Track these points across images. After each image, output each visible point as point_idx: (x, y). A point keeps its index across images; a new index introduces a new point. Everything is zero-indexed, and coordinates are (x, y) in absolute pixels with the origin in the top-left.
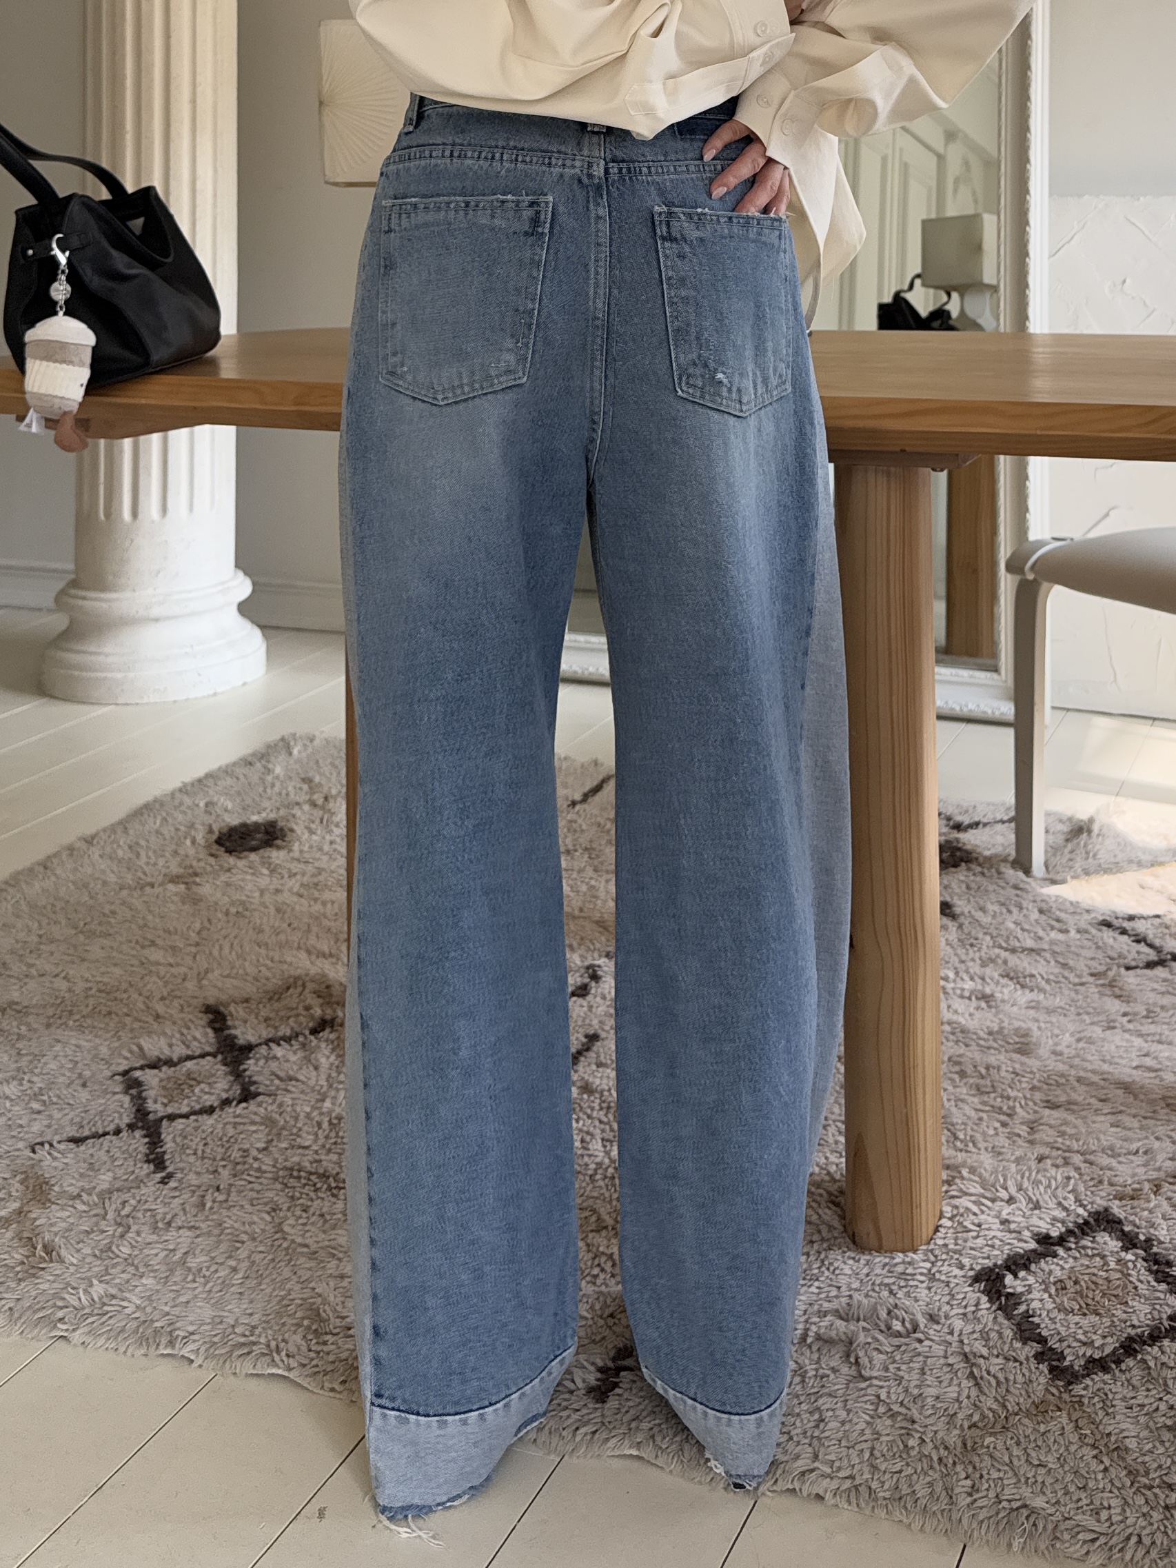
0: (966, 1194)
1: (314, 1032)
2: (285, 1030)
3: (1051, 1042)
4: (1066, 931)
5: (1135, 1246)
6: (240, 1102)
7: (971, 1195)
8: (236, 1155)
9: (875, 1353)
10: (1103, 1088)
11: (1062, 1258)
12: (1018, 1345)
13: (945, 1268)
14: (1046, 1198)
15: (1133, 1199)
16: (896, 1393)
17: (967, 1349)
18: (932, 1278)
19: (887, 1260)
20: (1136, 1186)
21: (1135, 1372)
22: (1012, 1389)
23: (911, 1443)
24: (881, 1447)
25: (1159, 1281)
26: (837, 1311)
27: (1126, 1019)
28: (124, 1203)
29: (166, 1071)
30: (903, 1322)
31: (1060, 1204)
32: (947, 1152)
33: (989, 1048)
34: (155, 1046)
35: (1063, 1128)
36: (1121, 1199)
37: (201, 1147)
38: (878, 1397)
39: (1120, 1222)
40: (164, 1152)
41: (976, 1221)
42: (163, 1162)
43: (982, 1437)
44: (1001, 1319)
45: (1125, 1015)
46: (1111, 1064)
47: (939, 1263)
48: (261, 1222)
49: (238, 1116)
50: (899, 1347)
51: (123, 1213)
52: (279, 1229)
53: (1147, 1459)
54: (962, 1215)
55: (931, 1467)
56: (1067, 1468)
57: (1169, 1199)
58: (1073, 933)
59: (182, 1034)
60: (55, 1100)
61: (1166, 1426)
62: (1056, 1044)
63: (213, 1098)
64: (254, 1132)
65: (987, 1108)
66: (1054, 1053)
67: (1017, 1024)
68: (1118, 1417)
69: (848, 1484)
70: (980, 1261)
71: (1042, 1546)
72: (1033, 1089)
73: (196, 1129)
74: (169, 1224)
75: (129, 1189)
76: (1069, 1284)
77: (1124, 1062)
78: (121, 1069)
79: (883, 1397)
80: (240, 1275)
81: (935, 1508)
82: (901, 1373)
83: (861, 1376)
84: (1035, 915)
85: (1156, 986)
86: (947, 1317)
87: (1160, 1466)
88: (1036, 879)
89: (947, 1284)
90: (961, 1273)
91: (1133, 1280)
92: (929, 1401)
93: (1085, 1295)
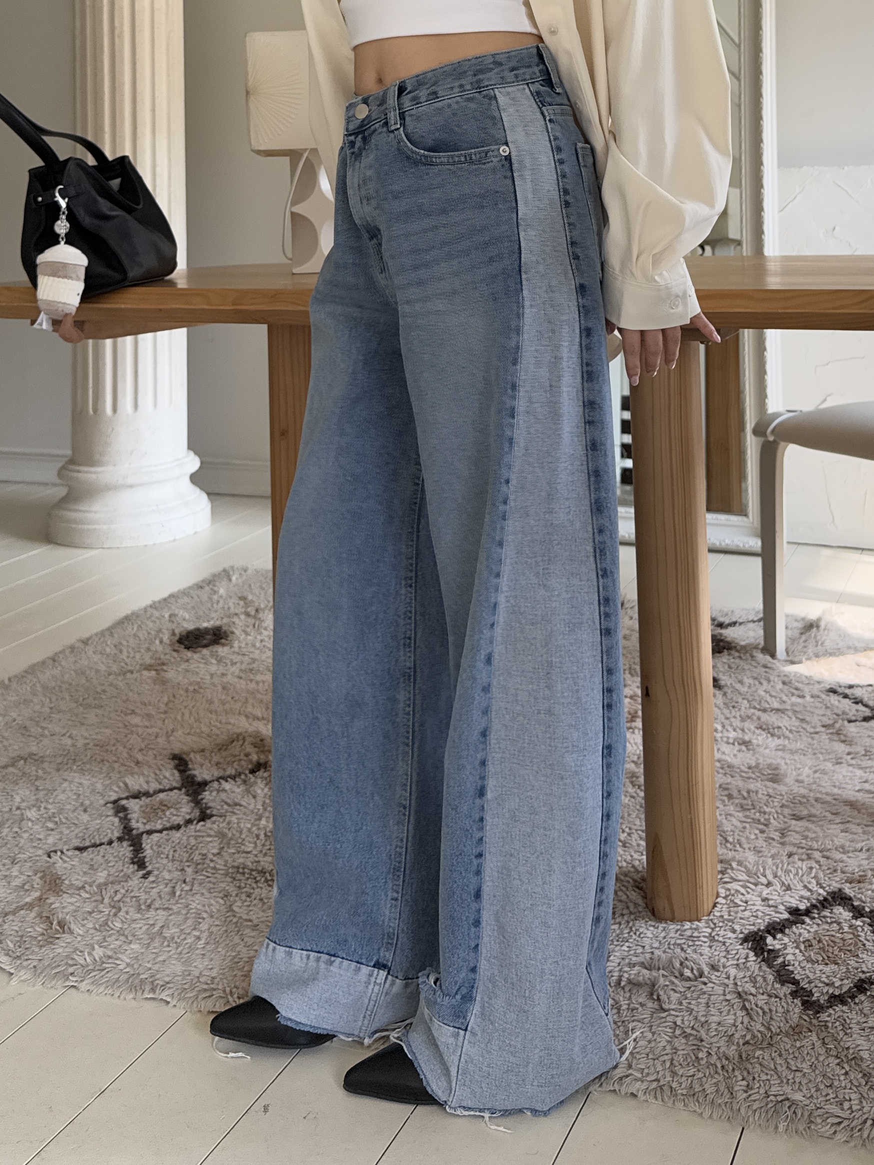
0: (735, 880)
1: (252, 772)
2: (231, 771)
3: (794, 773)
4: (803, 697)
5: (862, 916)
6: (199, 821)
7: (739, 881)
8: (197, 858)
9: (672, 992)
10: (834, 805)
11: (808, 925)
12: (778, 986)
13: (722, 933)
14: (795, 882)
15: (859, 882)
16: (688, 1020)
17: (740, 989)
18: (712, 939)
19: (679, 927)
20: (862, 873)
21: (866, 1004)
22: (774, 1017)
23: (700, 1055)
24: (679, 1059)
26: (643, 963)
27: (849, 757)
28: (116, 892)
29: (145, 800)
30: (692, 970)
31: (805, 887)
32: (721, 851)
33: (749, 778)
34: (136, 783)
35: (806, 833)
36: (850, 883)
37: (171, 853)
38: (675, 1023)
39: (850, 899)
40: (145, 857)
41: (744, 899)
42: (144, 863)
43: (754, 1051)
44: (765, 967)
45: (849, 754)
46: (840, 788)
47: (718, 929)
48: (217, 904)
49: (199, 831)
50: (690, 988)
51: (116, 899)
52: (230, 909)
54: (733, 895)
55: (716, 1072)
56: (817, 1072)
58: (808, 698)
59: (156, 774)
60: (64, 821)
62: (799, 775)
63: (180, 818)
64: (211, 842)
65: (749, 820)
66: (797, 781)
67: (769, 761)
68: (854, 1036)
69: (655, 1085)
70: (748, 927)
71: (801, 1128)
72: (782, 806)
73: (168, 840)
74: (149, 906)
75: (120, 882)
76: (814, 942)
77: (849, 787)
78: (113, 798)
79: (679, 1023)
80: (202, 942)
81: (720, 1101)
82: (692, 1007)
83: (662, 1008)
84: (780, 686)
85: (871, 734)
86: (724, 967)
88: (779, 661)
89: (724, 944)
90: (734, 936)
91: (862, 939)
92: (714, 1026)
93: (827, 950)
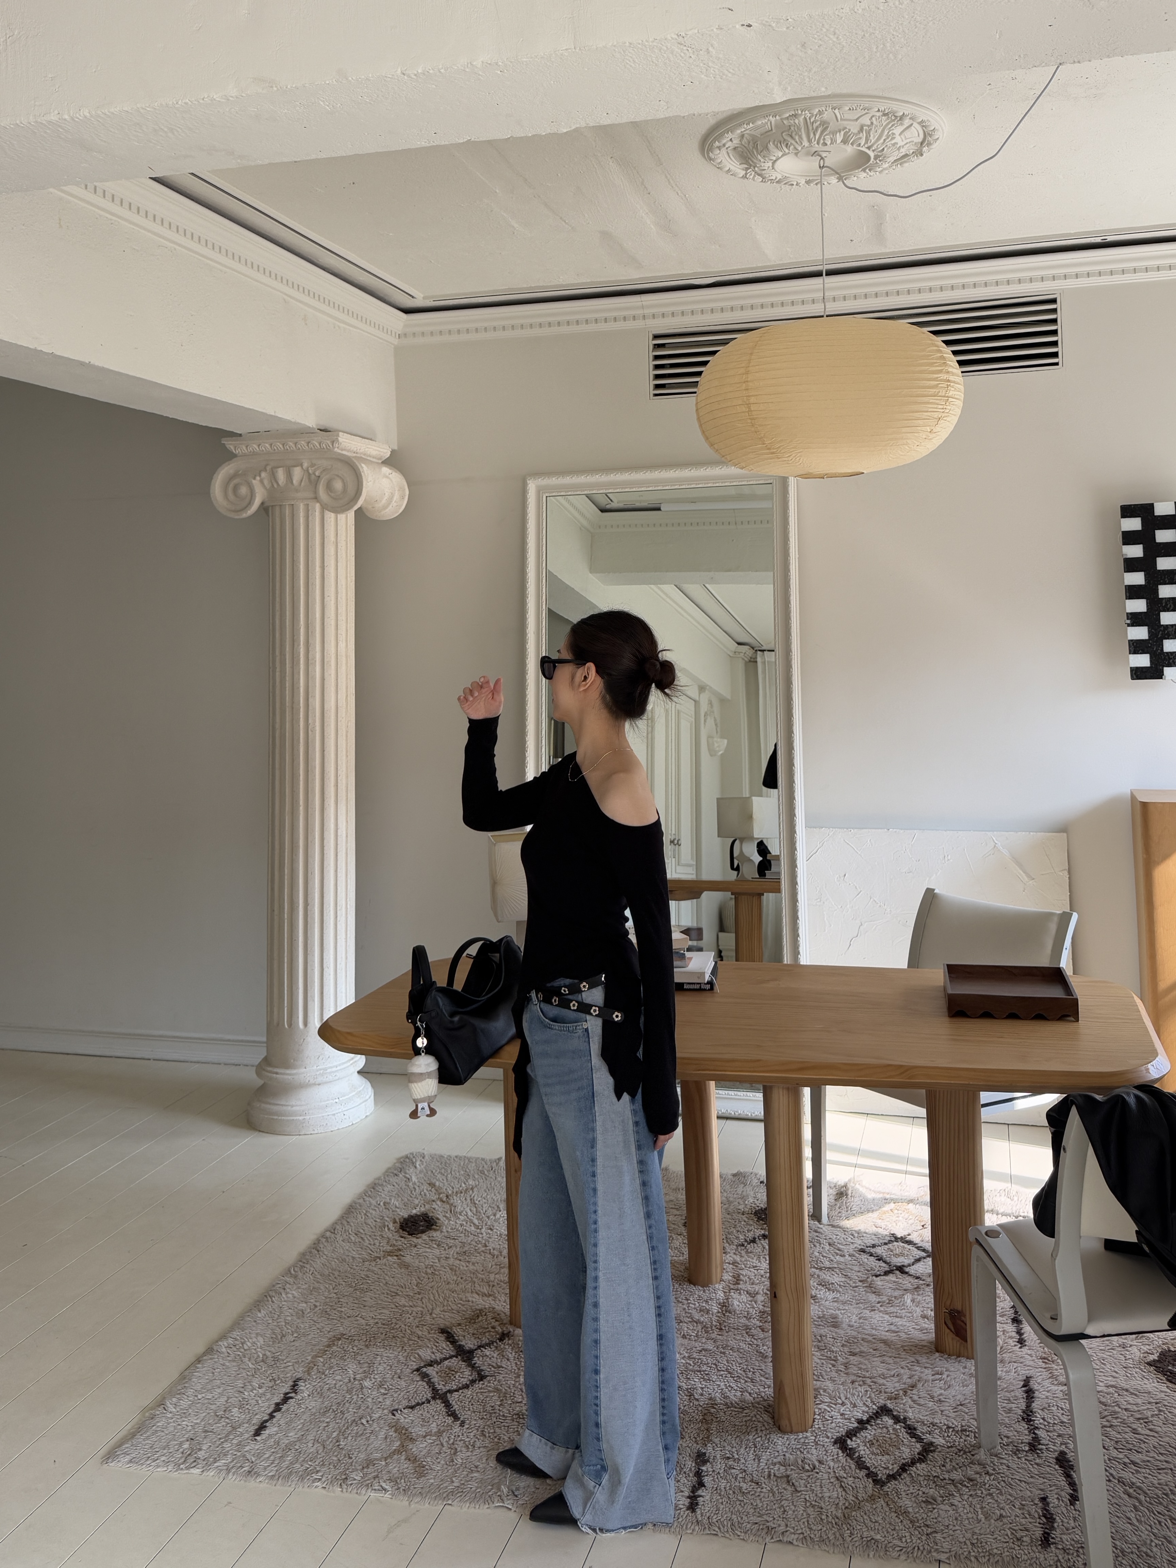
0: (823, 1402)
1: (501, 1340)
2: (485, 1341)
3: (847, 1320)
4: (844, 1256)
5: (899, 1422)
6: (479, 1381)
7: (826, 1402)
9: (800, 1480)
10: (874, 1343)
11: (870, 1430)
12: (858, 1471)
13: (821, 1439)
14: (859, 1401)
15: (896, 1399)
16: (812, 1497)
17: (837, 1475)
18: (817, 1444)
19: (796, 1437)
20: (896, 1393)
21: (907, 1479)
22: (859, 1491)
23: (824, 1517)
24: (811, 1520)
25: (911, 1437)
26: (780, 1462)
27: (879, 1305)
28: (449, 1437)
29: (437, 1368)
30: (809, 1465)
31: (864, 1404)
32: (813, 1382)
33: (819, 1326)
34: (427, 1354)
35: (860, 1366)
36: (891, 1400)
37: (471, 1406)
38: (805, 1499)
39: (891, 1411)
40: (455, 1410)
41: (830, 1415)
42: (457, 1415)
43: (851, 1512)
44: (849, 1460)
45: (879, 1303)
46: (876, 1330)
47: (818, 1436)
49: (482, 1388)
50: (809, 1476)
51: (450, 1443)
53: (917, 1515)
54: (824, 1413)
56: (887, 1522)
57: (911, 1398)
58: (847, 1257)
59: (436, 1346)
60: (390, 1387)
61: (922, 1501)
62: (850, 1321)
63: (466, 1380)
64: (493, 1396)
65: (824, 1358)
66: (850, 1326)
67: (830, 1312)
68: (903, 1499)
69: (801, 1536)
70: (836, 1434)
71: (881, 1554)
72: (843, 1346)
73: (465, 1397)
74: (474, 1446)
75: (448, 1430)
76: (874, 1441)
77: (882, 1328)
78: (415, 1367)
79: (808, 1499)
81: (837, 1543)
82: (813, 1488)
83: (796, 1490)
84: (827, 1247)
85: (891, 1285)
86: (827, 1461)
87: (923, 1518)
88: (825, 1226)
89: (824, 1446)
90: (828, 1440)
91: (901, 1437)
92: (827, 1499)
93: (882, 1446)
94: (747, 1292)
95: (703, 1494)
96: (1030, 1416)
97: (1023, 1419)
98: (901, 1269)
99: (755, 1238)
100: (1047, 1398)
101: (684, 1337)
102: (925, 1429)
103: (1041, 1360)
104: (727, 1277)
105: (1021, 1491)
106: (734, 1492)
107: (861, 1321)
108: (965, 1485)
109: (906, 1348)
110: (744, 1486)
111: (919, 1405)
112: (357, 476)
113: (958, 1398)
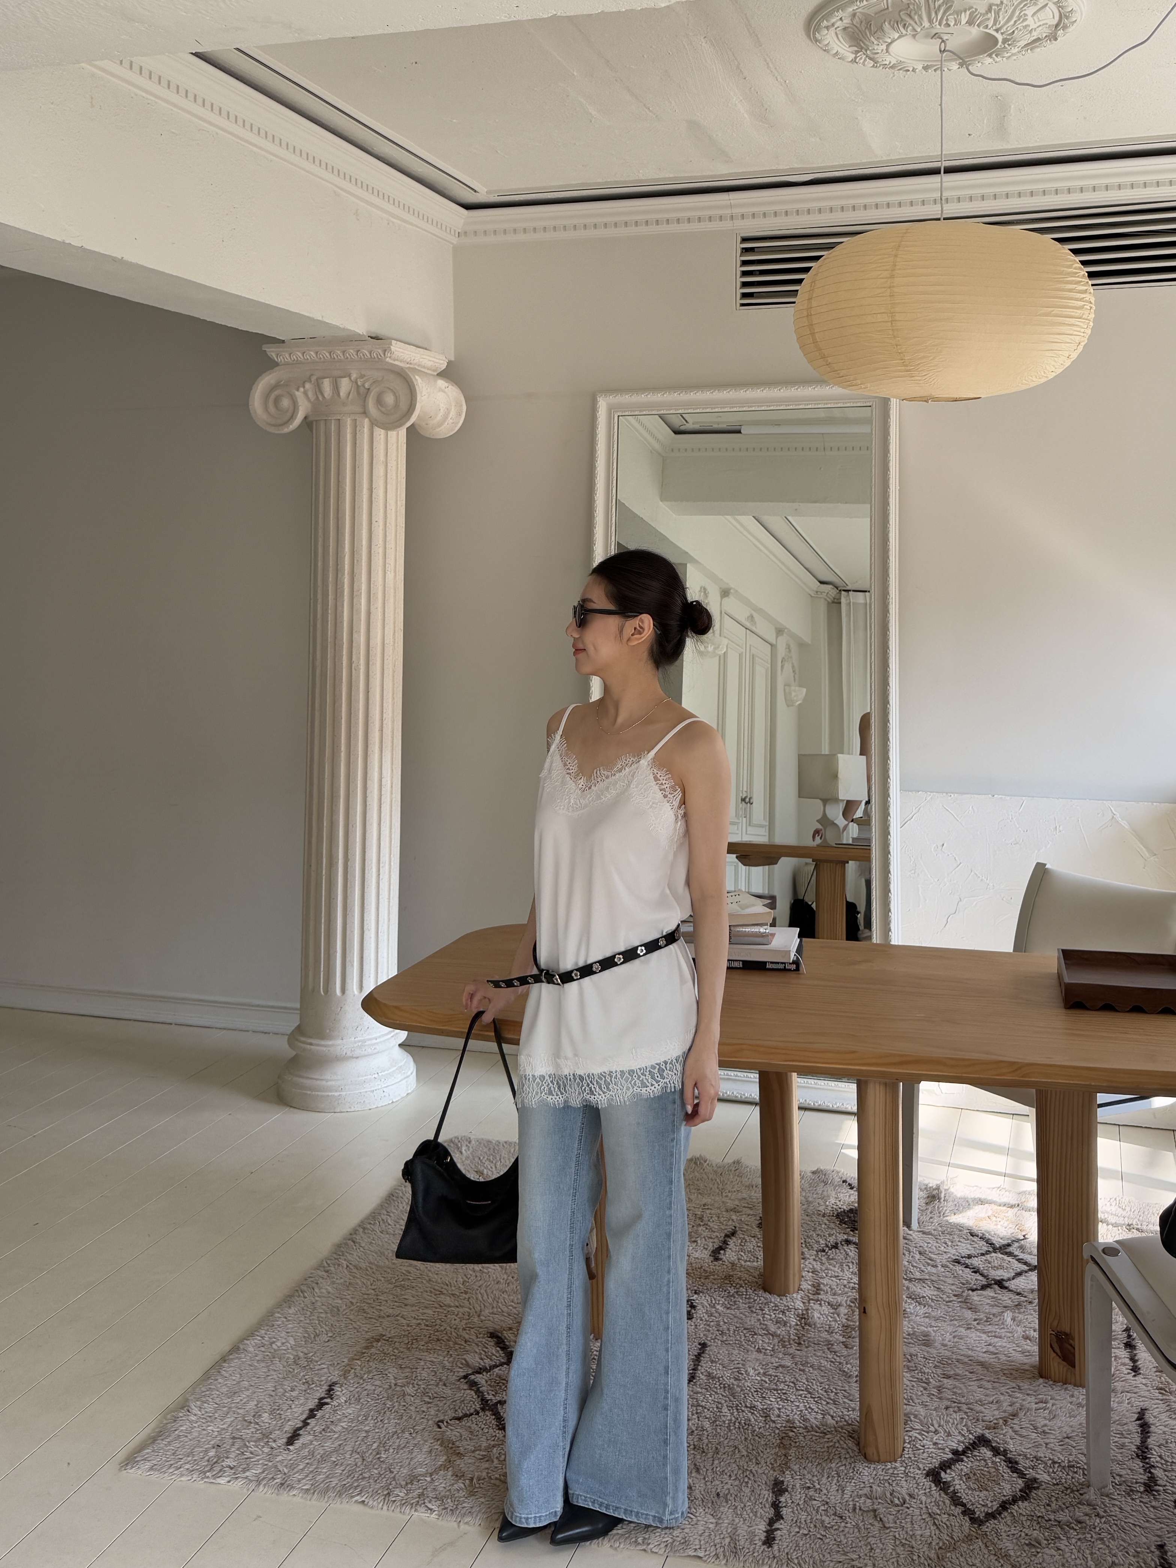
0: (914, 1429)
3: (940, 1339)
4: (936, 1266)
5: (999, 1454)
7: (917, 1430)
9: (889, 1515)
10: (971, 1365)
11: (966, 1462)
12: (953, 1508)
13: (912, 1470)
14: (953, 1429)
15: (994, 1428)
16: (903, 1535)
17: (930, 1511)
18: (907, 1475)
19: (883, 1467)
20: (995, 1421)
21: (1008, 1518)
22: (954, 1530)
23: (915, 1558)
24: (901, 1561)
25: (1012, 1472)
26: (866, 1494)
27: (976, 1323)
29: (486, 1375)
30: (899, 1499)
31: (960, 1433)
33: (909, 1343)
35: (955, 1390)
36: (989, 1429)
38: (895, 1536)
39: (990, 1441)
41: (922, 1444)
43: (945, 1553)
44: (943, 1495)
45: (975, 1320)
46: (972, 1350)
47: (909, 1467)
50: (899, 1511)
53: (1019, 1559)
54: (915, 1441)
57: (1011, 1428)
58: (940, 1267)
61: (1025, 1543)
62: (943, 1340)
65: (915, 1379)
66: (943, 1345)
67: (921, 1328)
68: (1004, 1540)
70: (928, 1465)
72: (936, 1367)
76: (971, 1475)
77: (978, 1349)
78: (462, 1374)
79: (897, 1536)
82: (903, 1524)
83: (885, 1527)
84: (917, 1256)
85: (989, 1301)
86: (918, 1495)
87: (1025, 1563)
88: (914, 1232)
89: (914, 1478)
90: (920, 1472)
91: (1001, 1472)
92: (918, 1537)
93: (980, 1481)
94: (828, 1303)
95: (780, 1527)
96: (1145, 1452)
97: (1138, 1456)
98: (1000, 1284)
99: (837, 1244)
100: (1164, 1433)
101: (759, 1351)
102: (1028, 1463)
103: (1157, 1391)
104: (805, 1286)
105: (1135, 1536)
106: (815, 1526)
107: (956, 1340)
108: (1073, 1527)
109: (1005, 1372)
110: (827, 1520)
111: (1021, 1436)
112: (411, 389)
113: (1064, 1430)
